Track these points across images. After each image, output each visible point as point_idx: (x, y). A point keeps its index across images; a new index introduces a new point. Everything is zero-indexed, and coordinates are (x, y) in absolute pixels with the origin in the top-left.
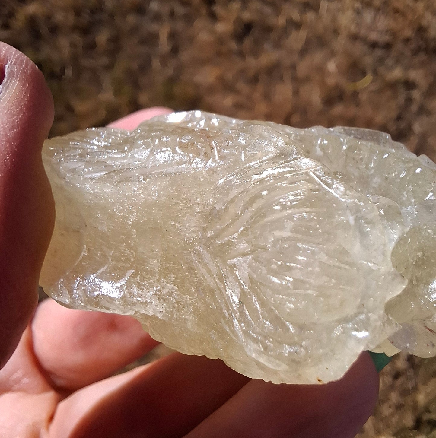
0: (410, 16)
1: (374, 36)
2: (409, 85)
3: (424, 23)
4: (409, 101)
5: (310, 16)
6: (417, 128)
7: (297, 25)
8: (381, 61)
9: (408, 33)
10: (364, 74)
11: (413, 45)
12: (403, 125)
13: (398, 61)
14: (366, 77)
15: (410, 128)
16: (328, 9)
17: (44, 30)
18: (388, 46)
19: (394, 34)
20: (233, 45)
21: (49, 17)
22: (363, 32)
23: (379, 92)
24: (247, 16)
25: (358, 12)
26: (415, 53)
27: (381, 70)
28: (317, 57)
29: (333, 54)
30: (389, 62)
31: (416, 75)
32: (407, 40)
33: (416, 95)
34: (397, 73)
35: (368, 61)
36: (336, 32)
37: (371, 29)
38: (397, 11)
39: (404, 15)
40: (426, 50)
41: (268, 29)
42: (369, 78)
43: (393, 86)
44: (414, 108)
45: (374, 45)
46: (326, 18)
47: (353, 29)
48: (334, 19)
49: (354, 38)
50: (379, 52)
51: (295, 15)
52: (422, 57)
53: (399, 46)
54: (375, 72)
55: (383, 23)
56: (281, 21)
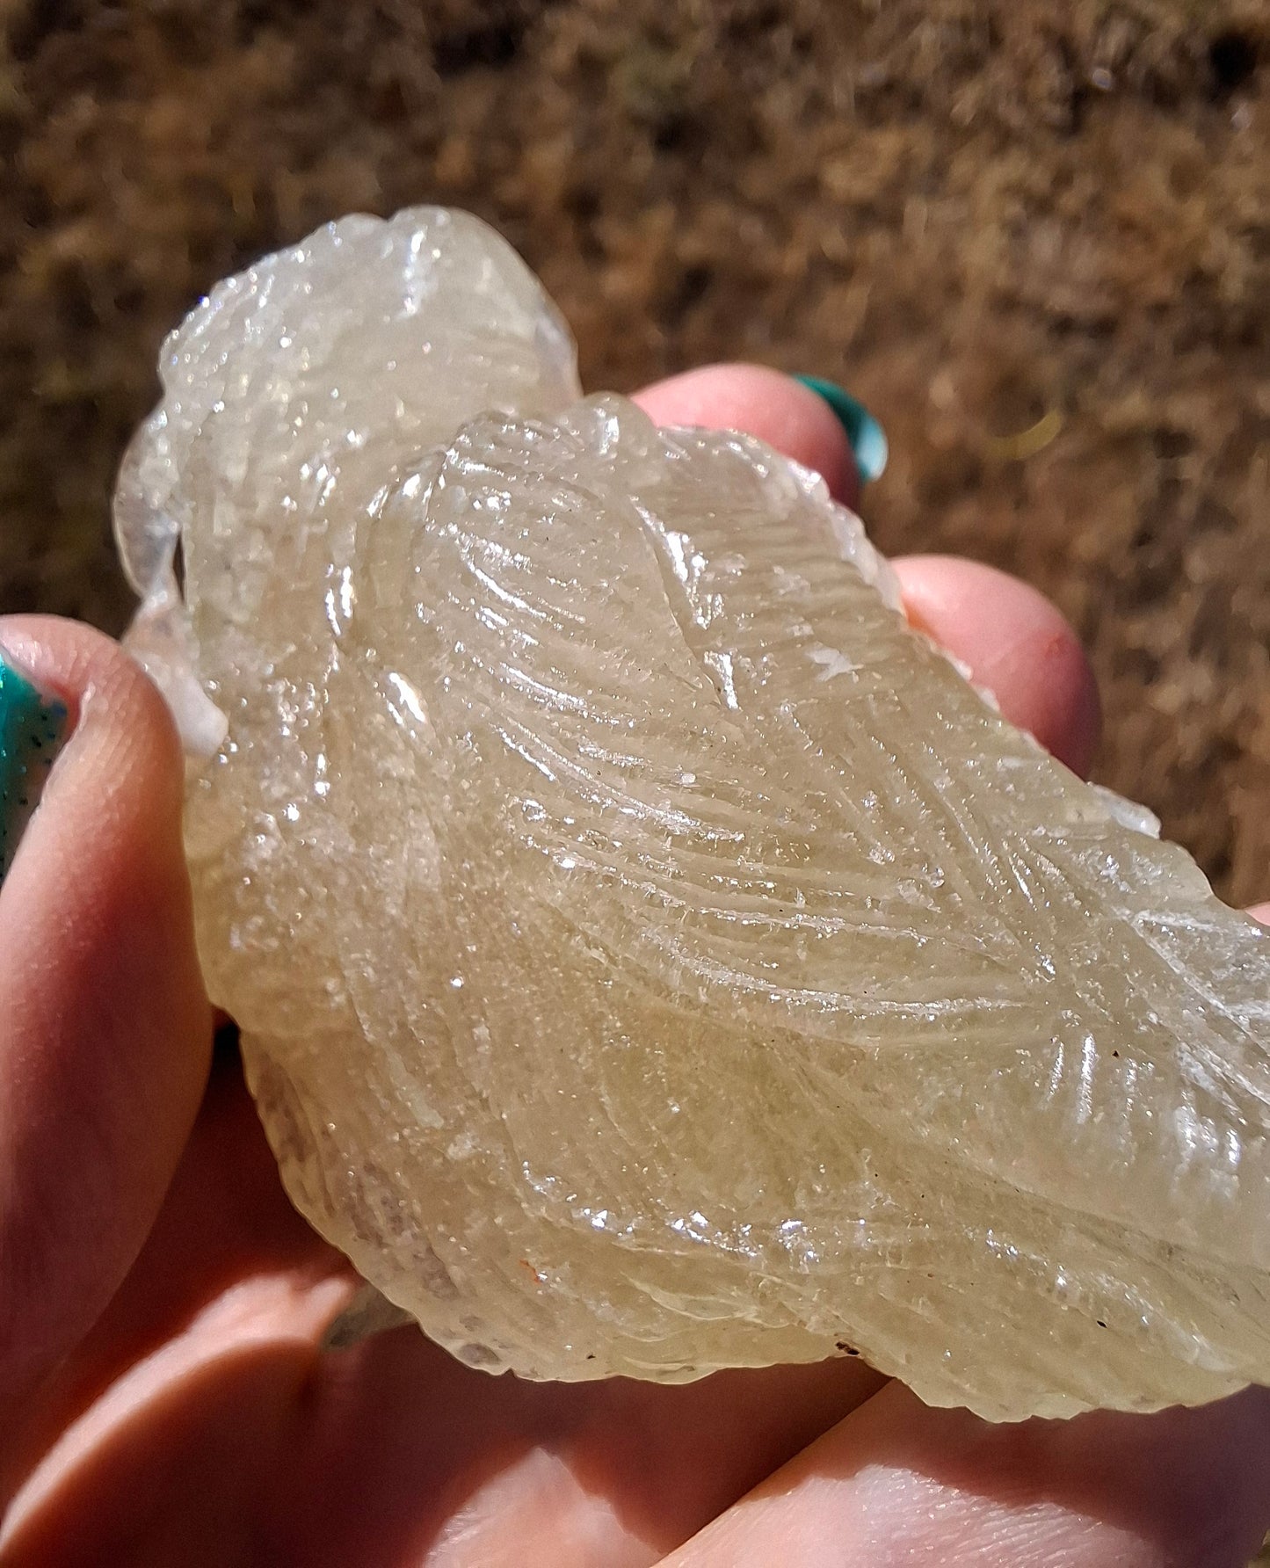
0: (1166, 240)
1: (1062, 299)
2: (1172, 442)
3: (1208, 260)
4: (1171, 486)
5: (877, 243)
6: (1198, 565)
7: (842, 271)
8: (1087, 370)
9: (1162, 287)
10: (1037, 409)
11: (1178, 324)
12: (1156, 559)
13: (1135, 370)
14: (1044, 420)
15: (1176, 566)
16: (930, 226)
17: (103, 305)
18: (1104, 328)
19: (1121, 289)
20: (654, 335)
21: (117, 266)
22: (1031, 287)
23: (1085, 461)
24: (692, 247)
25: (1017, 232)
26: (1185, 345)
27: (1089, 395)
28: (902, 362)
29: (946, 352)
30: (1112, 371)
31: (1188, 411)
32: (1160, 310)
33: (1192, 468)
34: (1133, 407)
35: (1050, 370)
36: (954, 288)
37: (1056, 275)
38: (1127, 225)
39: (1148, 237)
40: (1217, 339)
41: (756, 285)
42: (1052, 422)
43: (1123, 443)
44: (1187, 506)
45: (1064, 326)
46: (925, 249)
47: (1002, 277)
48: (948, 254)
49: (1007, 304)
50: (1080, 347)
51: (834, 242)
52: (1204, 358)
53: (1138, 326)
54: (1072, 406)
55: (1089, 260)
56: (792, 260)
